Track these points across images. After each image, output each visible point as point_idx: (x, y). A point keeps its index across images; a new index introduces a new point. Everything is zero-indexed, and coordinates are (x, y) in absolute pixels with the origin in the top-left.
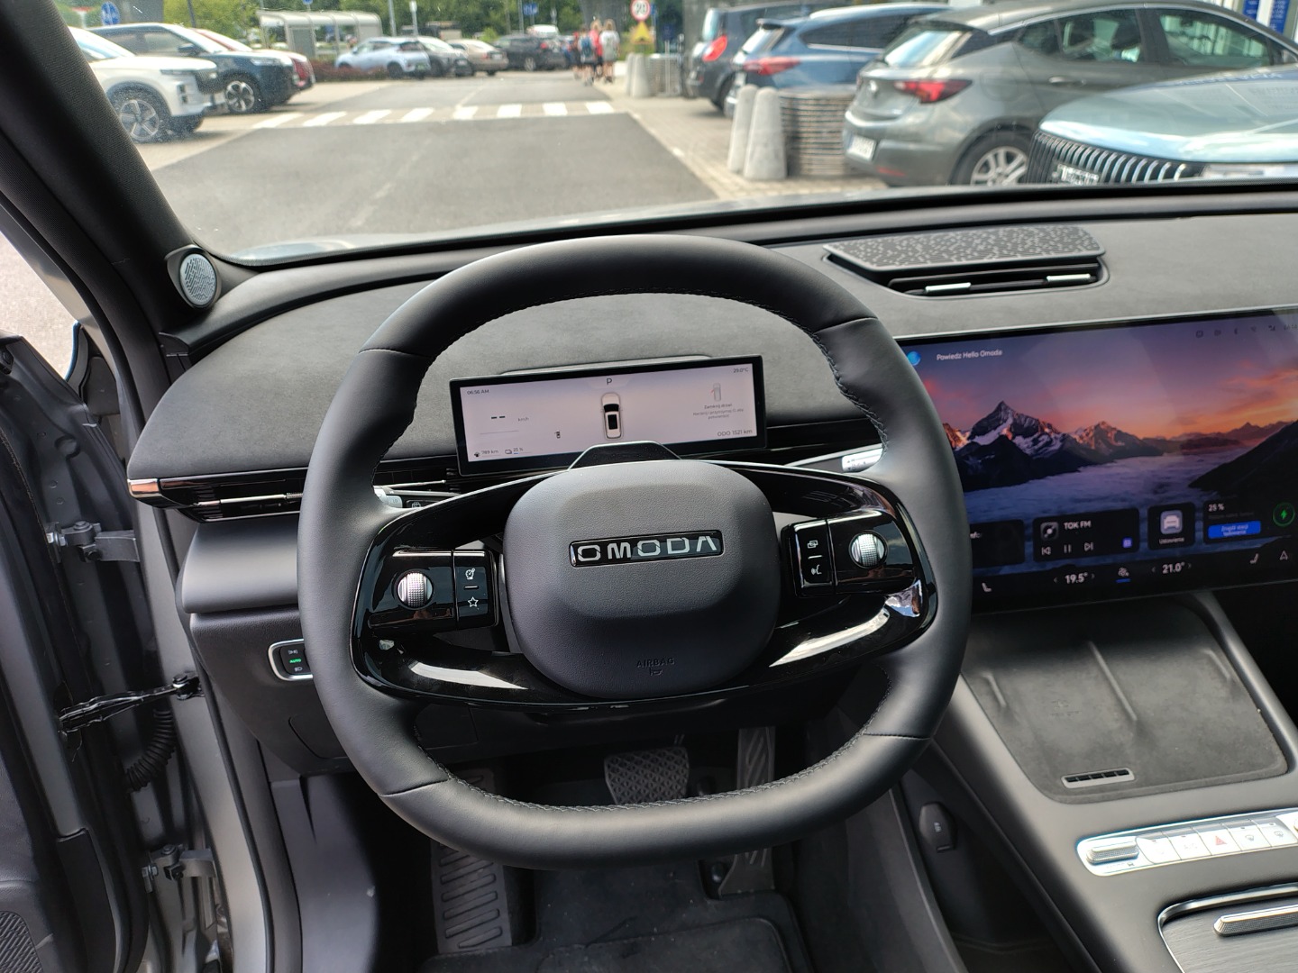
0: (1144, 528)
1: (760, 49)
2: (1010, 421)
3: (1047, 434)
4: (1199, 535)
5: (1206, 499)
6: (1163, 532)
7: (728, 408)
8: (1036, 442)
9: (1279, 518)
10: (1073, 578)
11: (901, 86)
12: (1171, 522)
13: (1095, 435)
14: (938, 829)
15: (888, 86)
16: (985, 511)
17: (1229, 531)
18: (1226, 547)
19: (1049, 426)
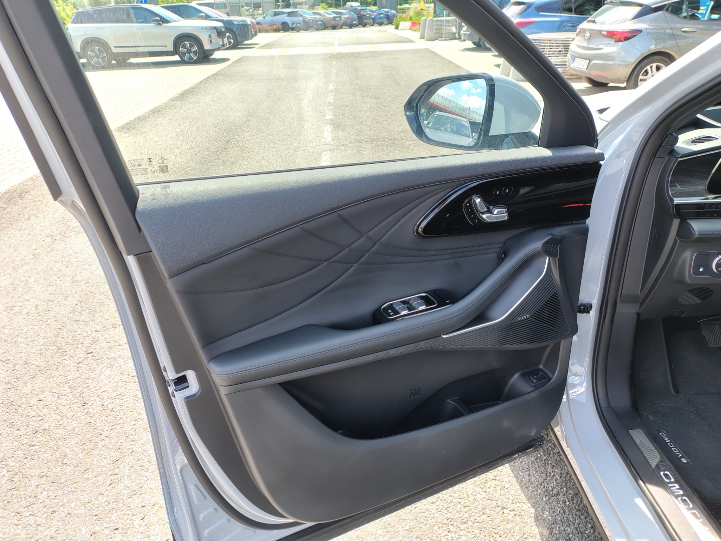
11: (605, 33)
15: (596, 33)
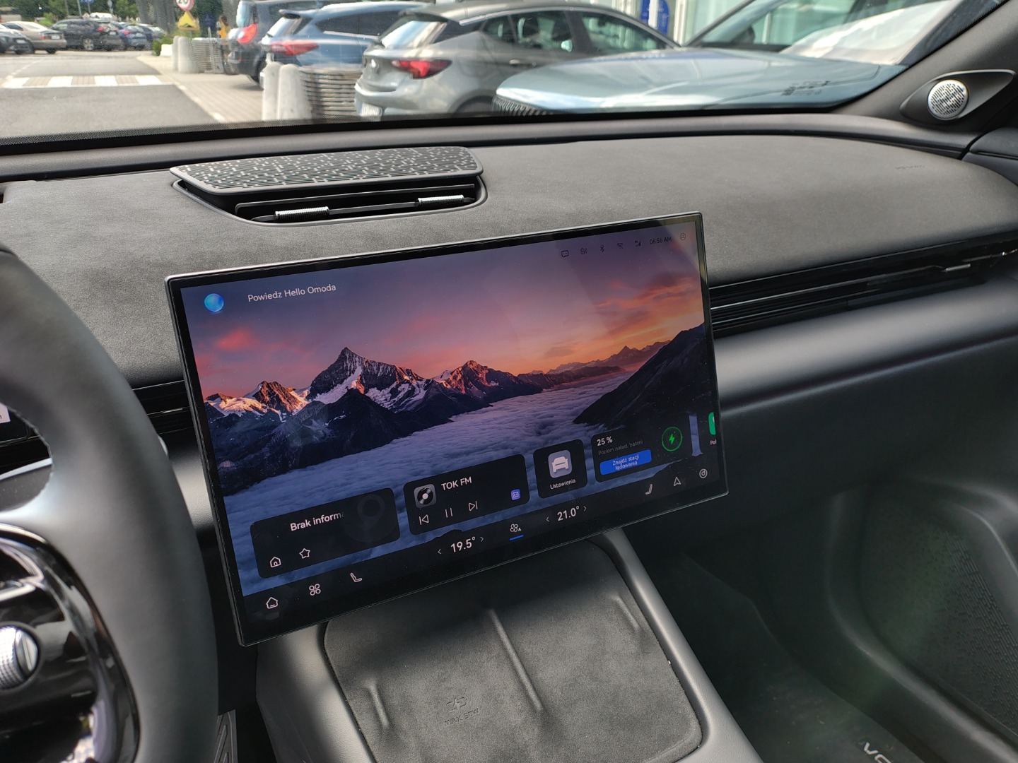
0: (531, 475)
1: (283, 33)
2: (359, 371)
3: (408, 382)
4: (591, 473)
5: (593, 433)
6: (553, 476)
8: (394, 393)
9: (668, 444)
10: (460, 545)
11: (396, 63)
12: (560, 464)
13: (463, 377)
15: (386, 63)
16: (343, 485)
17: (620, 464)
18: (620, 482)
19: (409, 372)
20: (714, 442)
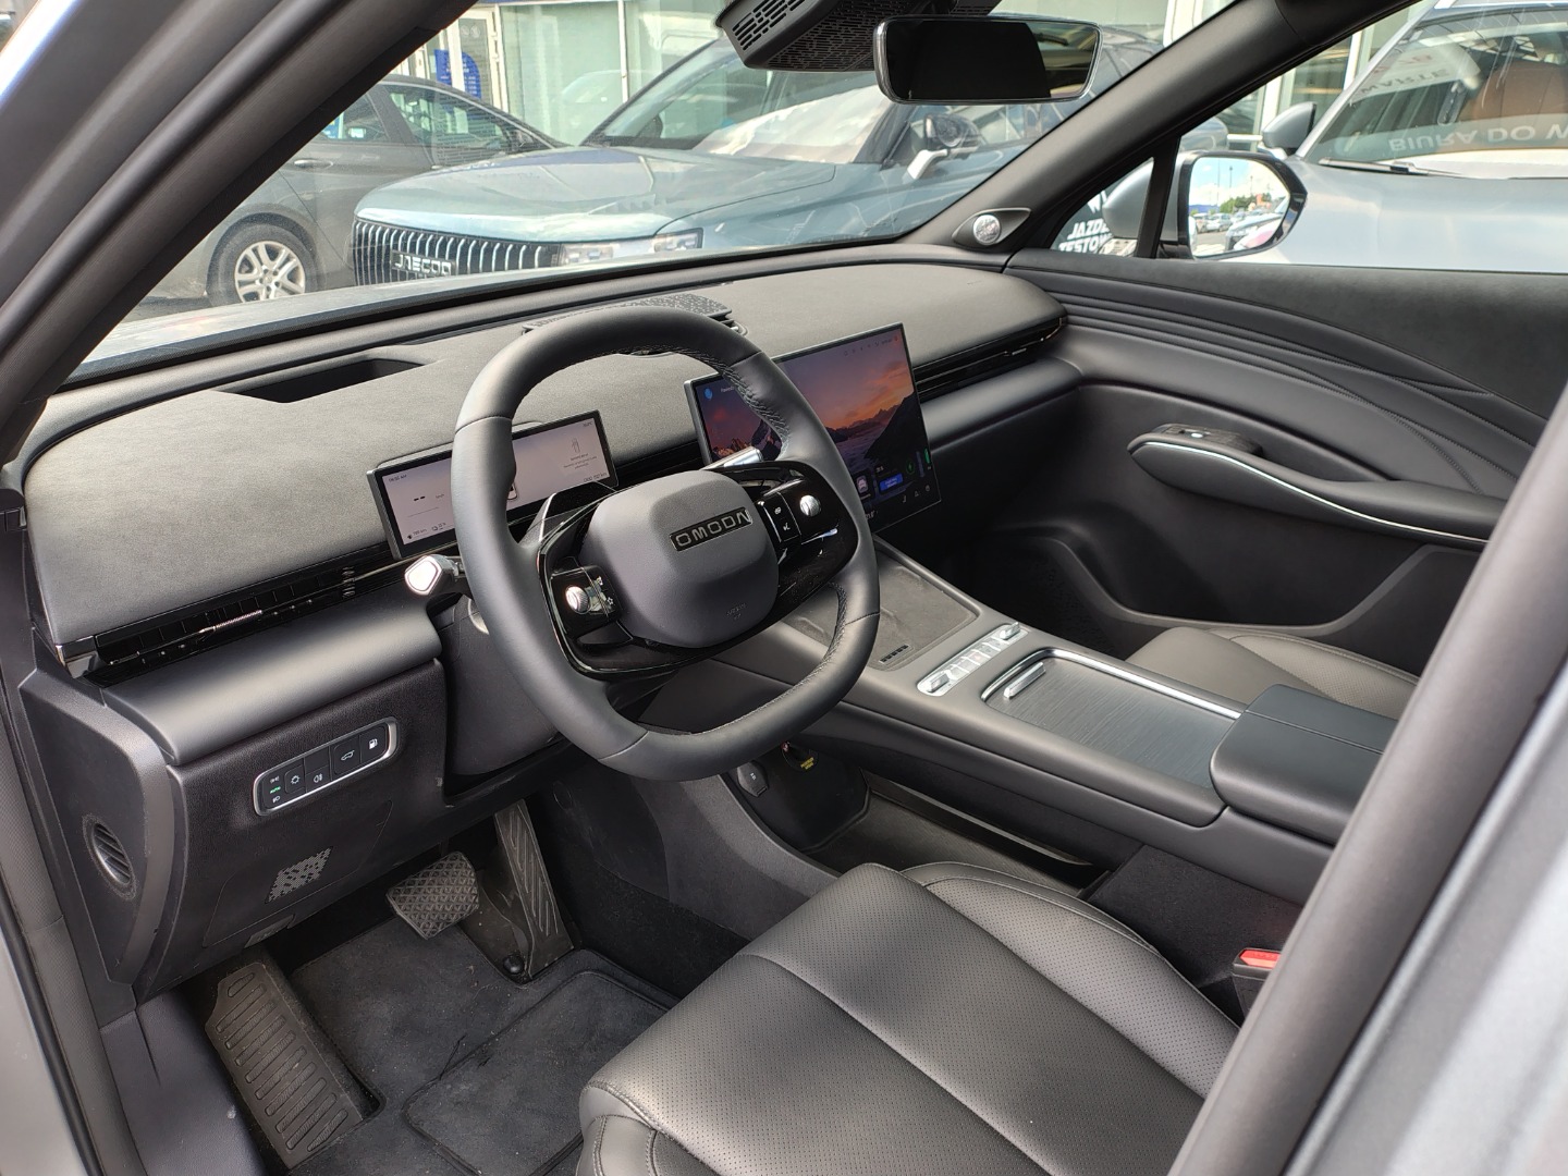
4: (876, 489)
5: (874, 464)
7: (585, 458)
9: (909, 470)
12: (861, 484)
14: (754, 777)
17: (890, 483)
18: (891, 495)
20: (929, 468)
